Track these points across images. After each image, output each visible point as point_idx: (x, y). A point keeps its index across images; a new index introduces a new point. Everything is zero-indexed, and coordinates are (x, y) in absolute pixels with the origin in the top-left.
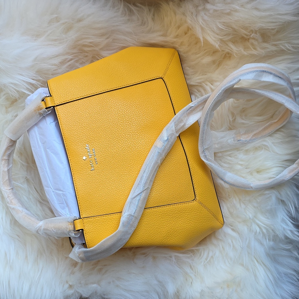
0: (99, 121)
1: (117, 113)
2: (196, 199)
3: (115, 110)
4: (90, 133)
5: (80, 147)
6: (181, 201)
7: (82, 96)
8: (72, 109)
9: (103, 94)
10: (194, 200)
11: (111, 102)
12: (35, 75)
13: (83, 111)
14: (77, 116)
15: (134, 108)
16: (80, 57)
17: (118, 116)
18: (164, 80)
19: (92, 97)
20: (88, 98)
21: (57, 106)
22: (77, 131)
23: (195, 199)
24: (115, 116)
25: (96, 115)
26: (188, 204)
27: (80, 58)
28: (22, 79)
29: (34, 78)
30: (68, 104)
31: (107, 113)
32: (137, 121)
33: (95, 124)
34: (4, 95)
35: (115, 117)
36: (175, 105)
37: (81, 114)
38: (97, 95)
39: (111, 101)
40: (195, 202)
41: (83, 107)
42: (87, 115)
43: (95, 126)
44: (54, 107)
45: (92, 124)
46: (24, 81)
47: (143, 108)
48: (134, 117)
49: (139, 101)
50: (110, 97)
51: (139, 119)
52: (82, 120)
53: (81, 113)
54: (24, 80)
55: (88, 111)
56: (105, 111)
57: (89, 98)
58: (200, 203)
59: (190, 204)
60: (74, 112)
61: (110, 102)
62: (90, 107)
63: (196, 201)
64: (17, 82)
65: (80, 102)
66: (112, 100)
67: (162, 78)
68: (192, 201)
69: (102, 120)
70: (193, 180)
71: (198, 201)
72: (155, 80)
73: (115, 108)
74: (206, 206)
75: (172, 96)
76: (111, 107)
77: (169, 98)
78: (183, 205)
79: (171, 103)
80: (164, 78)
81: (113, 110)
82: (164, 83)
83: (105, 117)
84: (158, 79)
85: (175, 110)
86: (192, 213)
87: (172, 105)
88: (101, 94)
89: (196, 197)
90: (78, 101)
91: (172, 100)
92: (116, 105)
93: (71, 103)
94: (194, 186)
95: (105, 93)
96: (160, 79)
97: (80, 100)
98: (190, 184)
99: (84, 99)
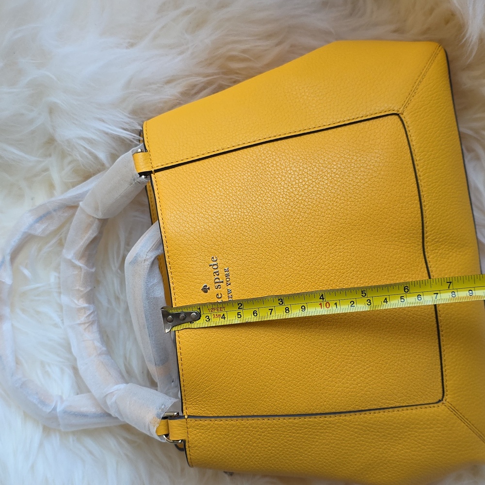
0: (245, 207)
1: (285, 190)
2: (444, 400)
3: (283, 183)
4: (223, 233)
6: (411, 403)
8: (188, 178)
9: (259, 146)
10: (440, 401)
11: (275, 166)
13: (212, 183)
14: (197, 194)
15: (326, 182)
17: (288, 197)
18: (403, 119)
19: (234, 153)
21: (156, 171)
22: (194, 225)
23: (442, 400)
24: (281, 196)
25: (239, 193)
26: (423, 410)
29: (126, 126)
30: (180, 168)
31: (264, 189)
33: (236, 212)
35: (281, 199)
36: (424, 179)
37: (206, 188)
38: (245, 150)
39: (274, 162)
40: (441, 407)
41: (213, 174)
42: (220, 191)
43: (235, 216)
44: (149, 173)
45: (229, 212)
46: (106, 133)
47: (346, 182)
48: (325, 202)
49: (339, 166)
50: (274, 154)
51: (335, 208)
52: (208, 203)
53: (207, 186)
54: (107, 130)
55: (221, 184)
56: (260, 185)
57: (228, 155)
58: (454, 410)
59: (433, 409)
60: (192, 185)
61: (273, 166)
62: (227, 175)
63: (443, 403)
64: (93, 137)
65: (207, 163)
66: (277, 160)
67: (398, 115)
68: (435, 405)
69: (252, 204)
70: (443, 356)
71: (450, 405)
72: (381, 119)
73: (284, 179)
74: (466, 417)
75: (418, 159)
76: (275, 177)
77: (411, 161)
78: (414, 411)
79: (414, 174)
80: (402, 114)
81: (277, 183)
82: (402, 126)
83: (259, 197)
84: (389, 117)
85: (421, 191)
86: (431, 430)
87: (415, 179)
88: (255, 147)
89: (445, 394)
90: (203, 161)
91: (417, 168)
92: (286, 173)
93: (187, 165)
94: (444, 370)
95: (264, 145)
96: (393, 116)
97: (207, 160)
98: (436, 365)
99: (216, 158)
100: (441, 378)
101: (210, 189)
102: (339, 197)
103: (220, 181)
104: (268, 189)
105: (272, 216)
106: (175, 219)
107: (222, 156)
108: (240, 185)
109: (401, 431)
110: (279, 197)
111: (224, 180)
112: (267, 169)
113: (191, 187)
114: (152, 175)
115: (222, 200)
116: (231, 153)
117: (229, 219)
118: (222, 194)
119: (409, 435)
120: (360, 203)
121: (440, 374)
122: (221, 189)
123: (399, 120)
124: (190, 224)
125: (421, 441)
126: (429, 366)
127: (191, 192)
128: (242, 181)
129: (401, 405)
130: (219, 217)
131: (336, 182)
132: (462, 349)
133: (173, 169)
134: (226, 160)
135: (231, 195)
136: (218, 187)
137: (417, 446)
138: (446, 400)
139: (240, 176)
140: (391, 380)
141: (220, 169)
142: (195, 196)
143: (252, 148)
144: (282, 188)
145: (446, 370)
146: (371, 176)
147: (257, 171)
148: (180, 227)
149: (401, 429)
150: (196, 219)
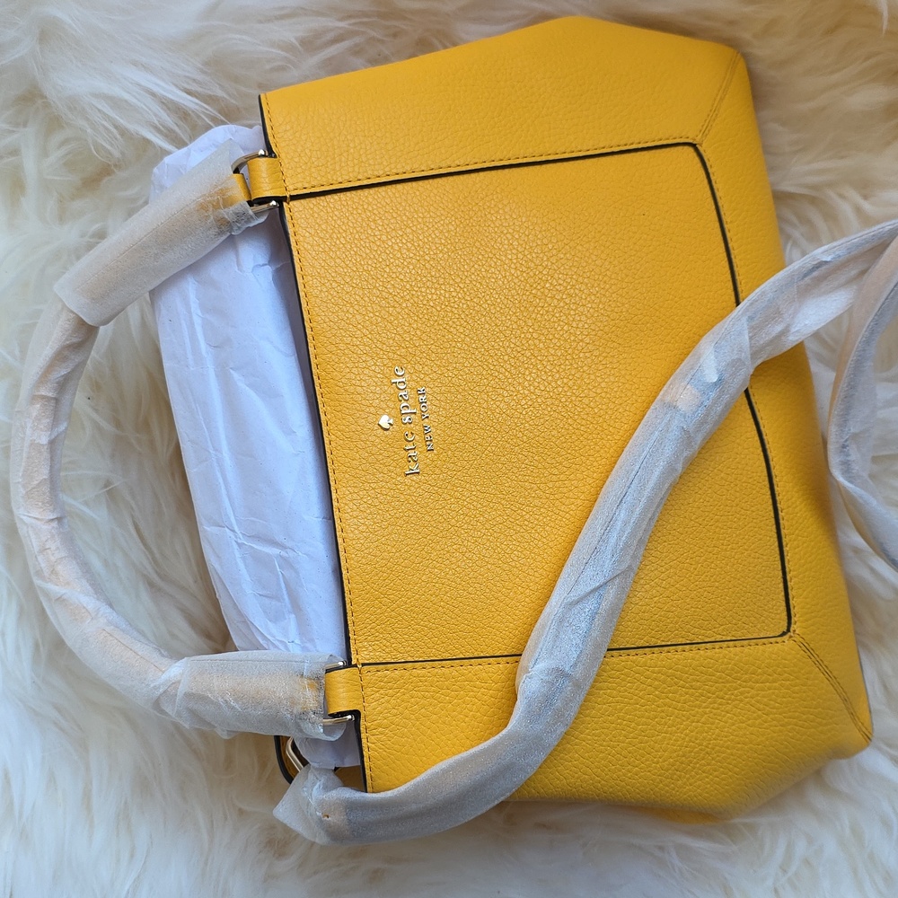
0: (451, 282)
1: (520, 256)
2: (792, 629)
3: (515, 243)
4: (415, 326)
5: (371, 373)
6: (739, 635)
7: (395, 171)
9: (473, 175)
10: (784, 634)
11: (501, 212)
12: (200, 77)
13: (394, 234)
14: (368, 251)
16: (373, 34)
17: (524, 269)
18: (702, 153)
19: (431, 181)
20: (414, 184)
21: (294, 198)
22: (363, 310)
23: (788, 630)
24: (513, 266)
25: (441, 255)
26: (761, 647)
27: (373, 38)
28: (144, 83)
29: (194, 87)
30: (336, 196)
31: (483, 252)
32: (593, 297)
33: (436, 289)
34: (66, 142)
35: (513, 271)
37: (383, 242)
38: (451, 178)
39: (500, 206)
40: (787, 644)
41: (395, 215)
42: (408, 250)
43: (435, 297)
44: (280, 200)
45: (423, 290)
46: (153, 94)
50: (498, 190)
52: (387, 270)
53: (384, 238)
54: (155, 89)
55: (411, 236)
56: (477, 244)
57: (421, 183)
58: (807, 649)
59: (769, 648)
60: (357, 232)
61: (497, 212)
62: (420, 220)
63: (791, 637)
64: (126, 96)
65: (383, 194)
66: (505, 202)
67: (693, 145)
68: (779, 639)
69: (464, 278)
70: (785, 554)
71: (801, 639)
72: (668, 150)
73: (517, 236)
74: (826, 663)
75: (729, 220)
76: (502, 232)
77: (717, 224)
78: (746, 650)
79: (723, 245)
80: (701, 145)
81: (506, 242)
82: (700, 165)
83: (476, 266)
84: (680, 148)
85: (737, 274)
86: (775, 684)
87: (725, 254)
88: (466, 176)
89: (793, 621)
90: (376, 189)
91: (728, 235)
92: (520, 226)
93: (348, 194)
94: (788, 578)
95: (481, 174)
96: (686, 148)
97: (383, 188)
98: (774, 569)
99: (399, 186)
100: (783, 593)
101: (390, 244)
102: (608, 273)
103: (408, 230)
104: (491, 252)
105: (499, 300)
106: (330, 297)
107: (410, 184)
108: (443, 241)
109: (728, 685)
110: (510, 267)
111: (414, 228)
112: (489, 216)
113: (357, 236)
114: (285, 204)
115: (411, 267)
116: (426, 182)
117: (425, 302)
118: (411, 255)
119: (742, 693)
120: (642, 286)
121: (781, 585)
122: (409, 245)
123: (695, 154)
124: (356, 307)
125: (762, 706)
126: (764, 570)
127: (356, 246)
128: (446, 234)
129: (724, 638)
130: (408, 297)
131: (603, 248)
132: (812, 543)
133: (322, 198)
134: (418, 193)
135: (427, 257)
136: (404, 241)
137: (755, 715)
138: (794, 631)
139: (443, 225)
140: (706, 593)
141: (408, 208)
142: (364, 255)
143: (461, 177)
144: (514, 251)
145: (791, 579)
146: (658, 243)
147: (471, 218)
148: (337, 312)
149: (728, 682)
150: (366, 299)
